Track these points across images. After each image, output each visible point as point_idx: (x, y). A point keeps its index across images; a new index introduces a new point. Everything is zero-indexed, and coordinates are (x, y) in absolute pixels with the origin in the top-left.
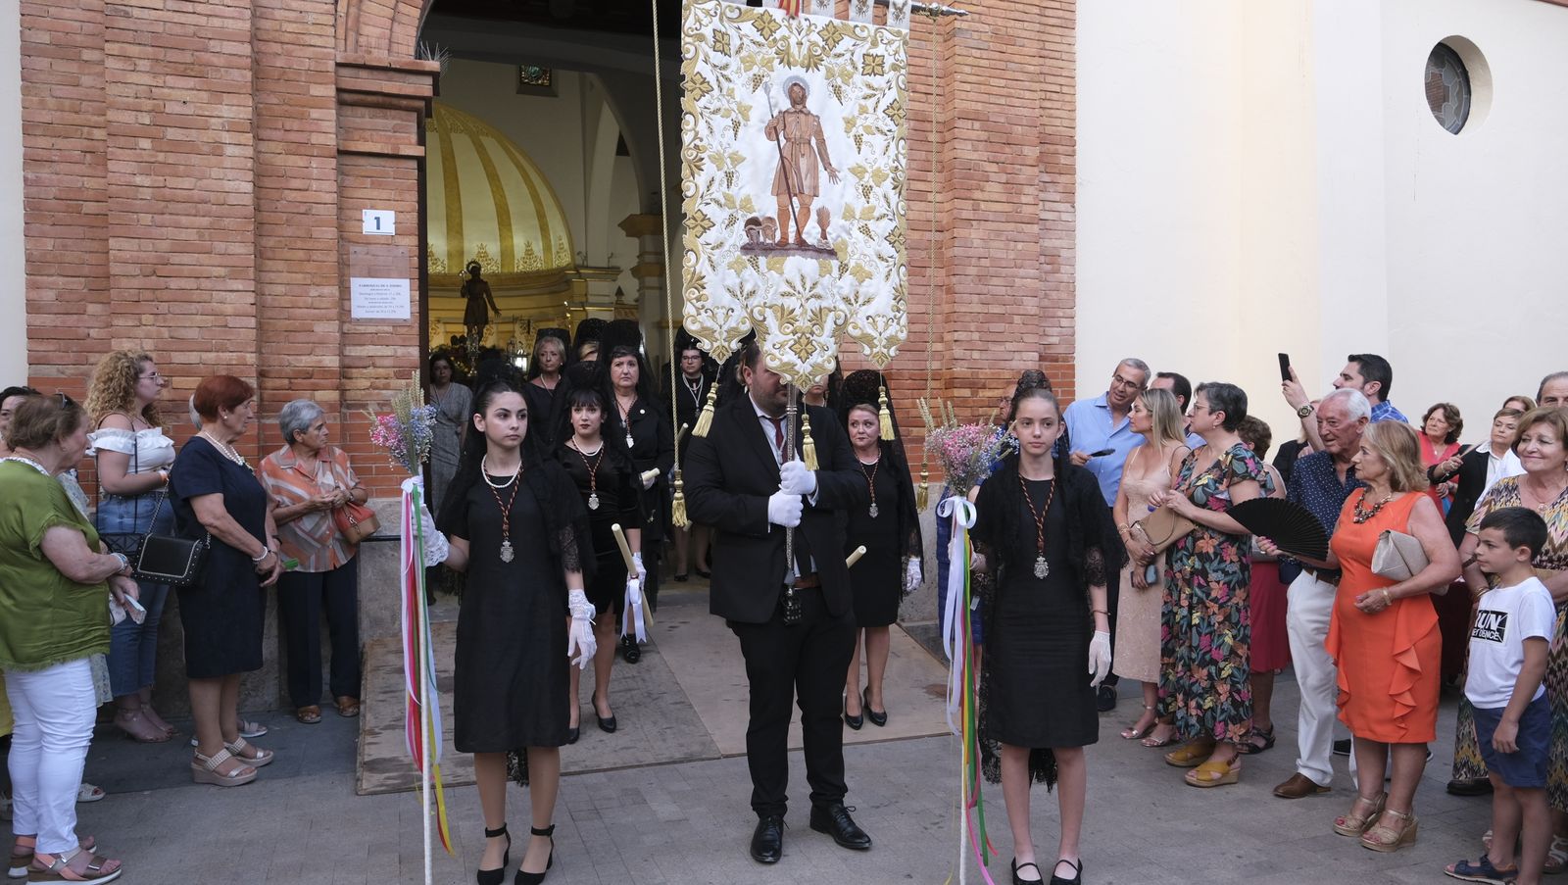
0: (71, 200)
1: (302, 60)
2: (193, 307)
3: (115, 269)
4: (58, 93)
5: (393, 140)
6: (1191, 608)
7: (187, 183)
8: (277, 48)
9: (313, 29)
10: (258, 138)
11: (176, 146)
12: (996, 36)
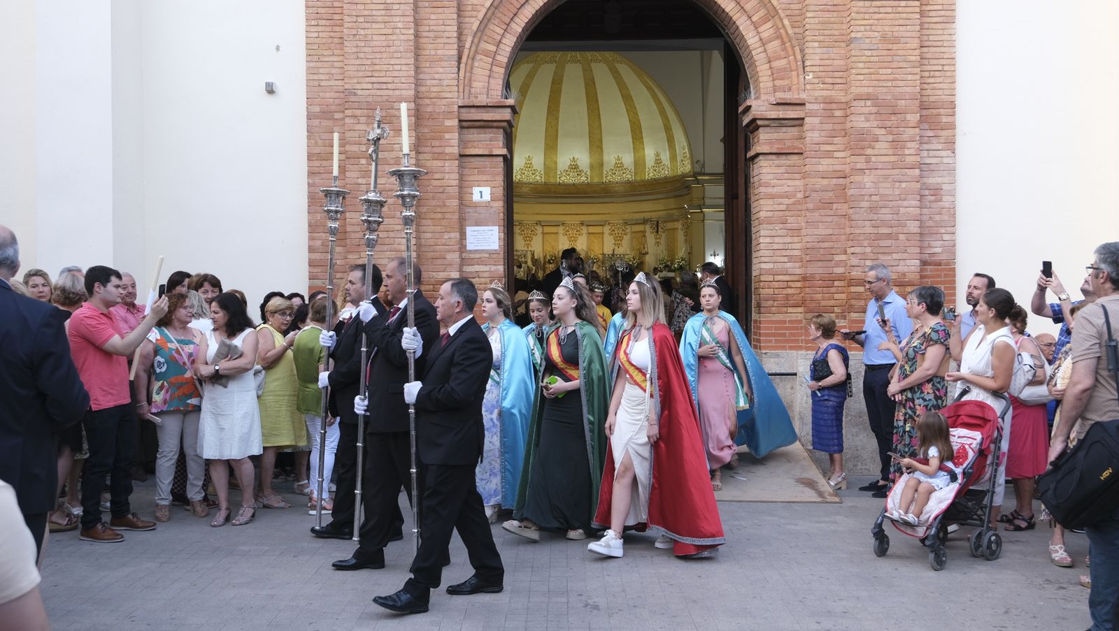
1: (441, 106)
2: (385, 248)
3: (349, 229)
5: (489, 146)
6: (905, 421)
8: (427, 101)
9: (447, 89)
12: (884, 39)
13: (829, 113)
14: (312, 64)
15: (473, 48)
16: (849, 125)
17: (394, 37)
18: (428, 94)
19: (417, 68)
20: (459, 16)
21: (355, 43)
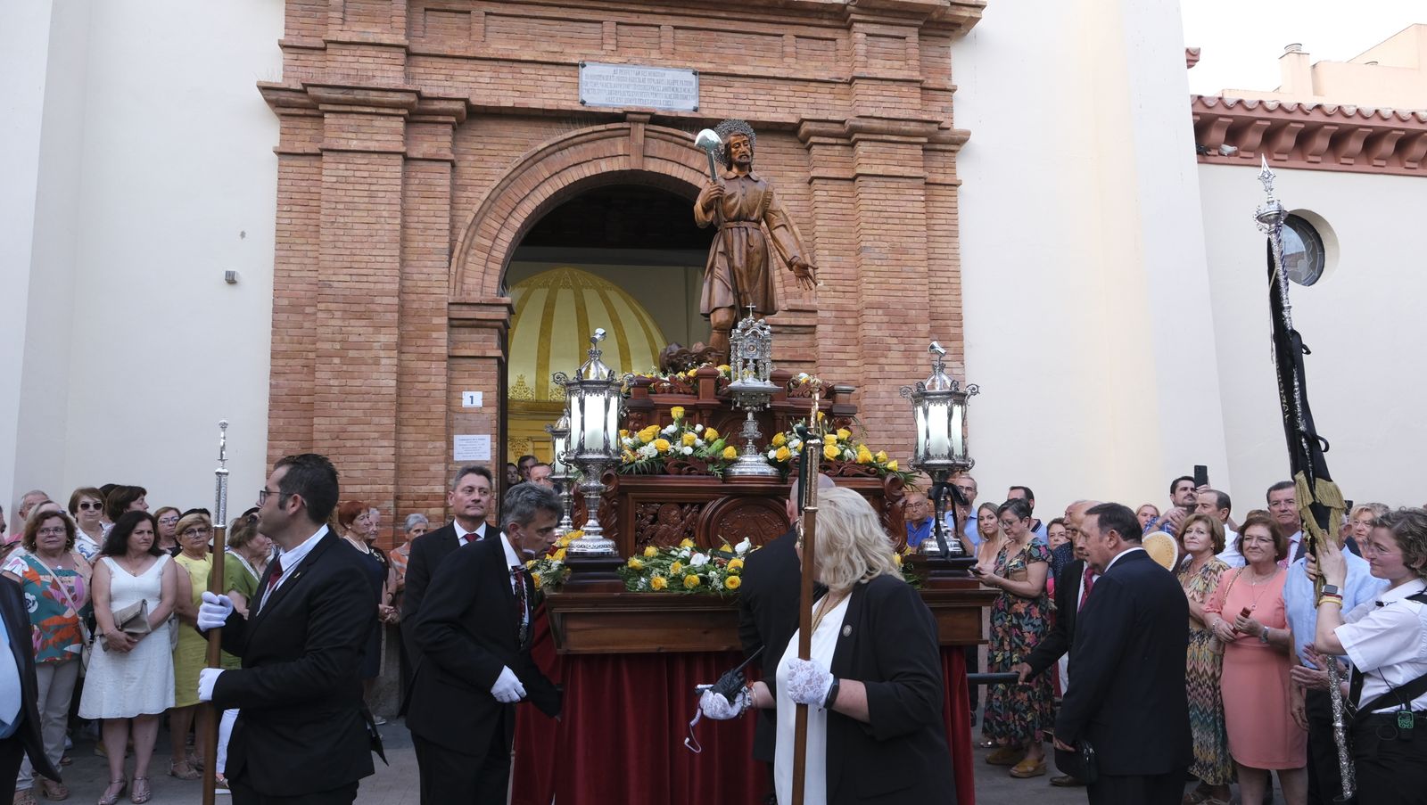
0: (294, 395)
1: (429, 302)
2: (359, 458)
3: (316, 436)
4: (289, 333)
5: (482, 348)
6: (1011, 651)
7: (358, 382)
9: (435, 284)
10: (400, 352)
11: (354, 361)
12: (893, 249)
13: (841, 321)
14: (282, 253)
15: (467, 242)
16: (861, 334)
17: (378, 227)
18: (414, 289)
19: (403, 261)
20: (452, 208)
21: (332, 231)
